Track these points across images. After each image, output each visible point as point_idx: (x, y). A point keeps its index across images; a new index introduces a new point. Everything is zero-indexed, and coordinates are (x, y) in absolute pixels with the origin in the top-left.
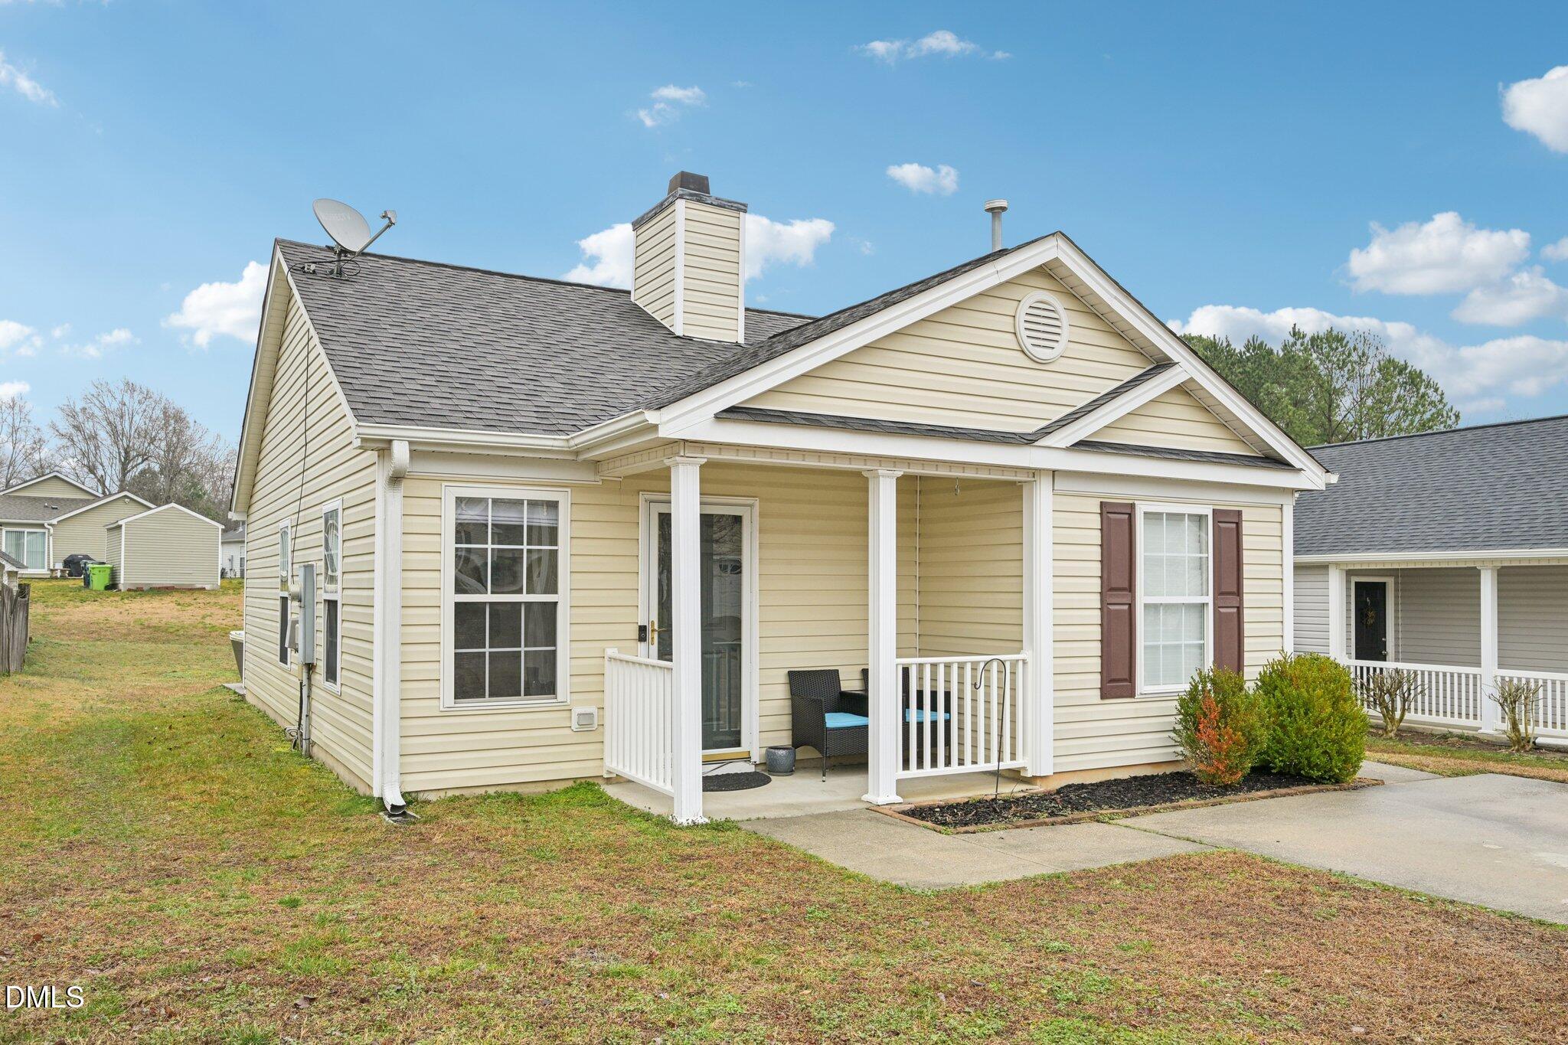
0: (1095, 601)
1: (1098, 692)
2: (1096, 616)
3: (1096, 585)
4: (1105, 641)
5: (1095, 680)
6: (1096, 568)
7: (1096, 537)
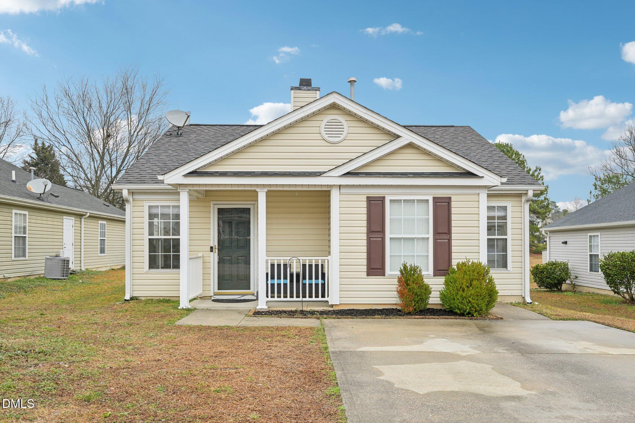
0: (365, 236)
1: (366, 273)
2: (365, 243)
3: (365, 230)
4: (369, 252)
5: (365, 268)
6: (365, 223)
7: (365, 211)
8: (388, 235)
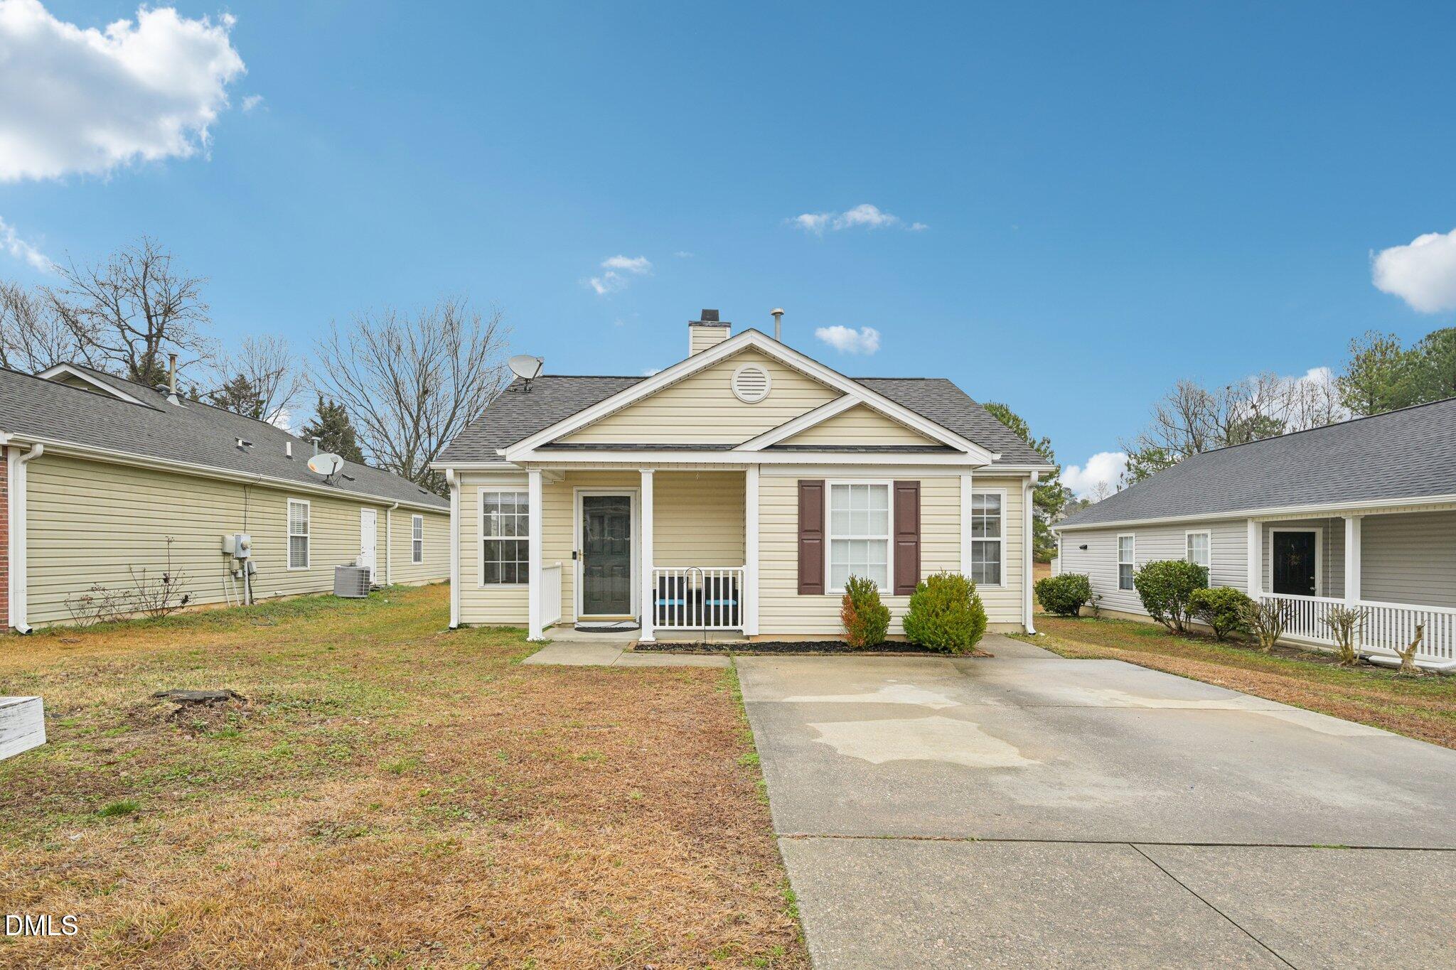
0: (795, 538)
1: (796, 591)
2: (795, 547)
3: (795, 528)
4: (801, 560)
5: (795, 583)
6: (795, 519)
7: (795, 500)
8: (829, 536)
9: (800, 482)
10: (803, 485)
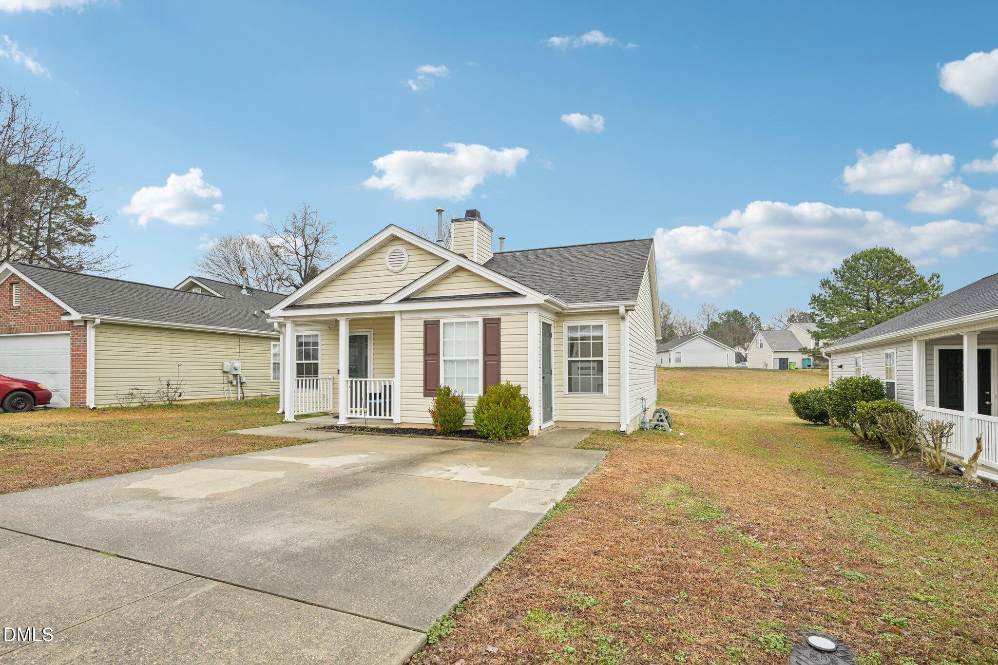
0: (422, 359)
1: (422, 394)
2: (422, 365)
3: (422, 352)
5: (421, 389)
6: (422, 346)
8: (442, 358)
9: (425, 321)
10: (427, 324)
